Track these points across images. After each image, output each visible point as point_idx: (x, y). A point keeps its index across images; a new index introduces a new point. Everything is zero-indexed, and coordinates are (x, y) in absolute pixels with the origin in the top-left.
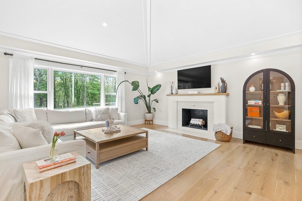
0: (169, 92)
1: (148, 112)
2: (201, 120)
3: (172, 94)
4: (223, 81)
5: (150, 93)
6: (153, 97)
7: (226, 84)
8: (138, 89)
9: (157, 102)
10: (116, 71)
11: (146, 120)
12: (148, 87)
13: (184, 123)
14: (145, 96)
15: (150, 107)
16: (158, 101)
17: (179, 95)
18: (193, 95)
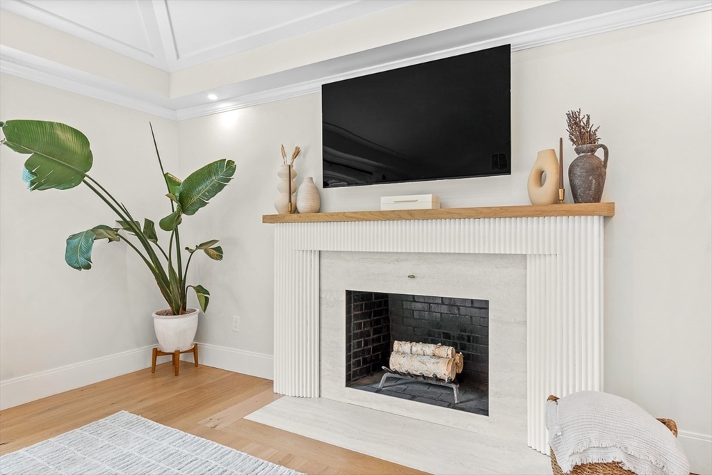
0: (275, 200)
1: (168, 308)
2: (447, 351)
3: (294, 210)
4: (581, 132)
5: (176, 206)
6: (193, 229)
7: (600, 153)
8: (86, 178)
9: (218, 253)
11: (157, 353)
12: (165, 175)
13: (358, 363)
14: (149, 224)
15: (181, 282)
16: (219, 249)
17: (332, 215)
18: (411, 215)
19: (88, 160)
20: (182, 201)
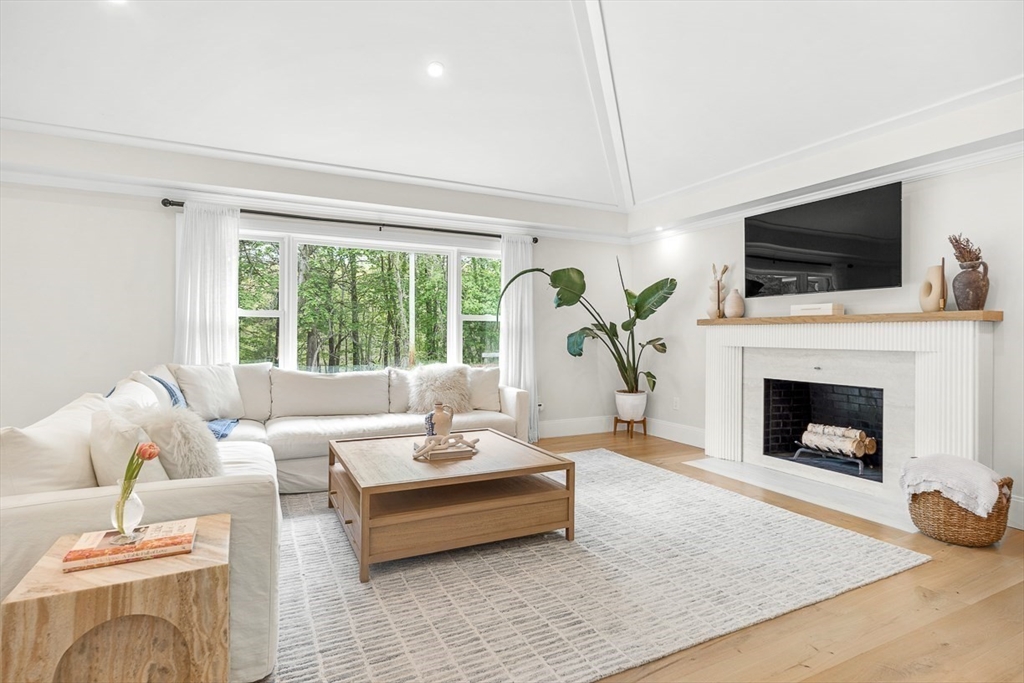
0: (707, 307)
1: (626, 389)
2: (856, 433)
3: (722, 315)
4: (965, 253)
5: (633, 313)
6: (644, 330)
7: (981, 269)
8: (581, 299)
9: (662, 348)
10: (500, 237)
11: (617, 421)
12: (626, 291)
13: (777, 440)
14: (613, 326)
15: (635, 370)
16: (663, 345)
17: (756, 319)
18: (814, 320)
19: (583, 287)
20: (637, 309)
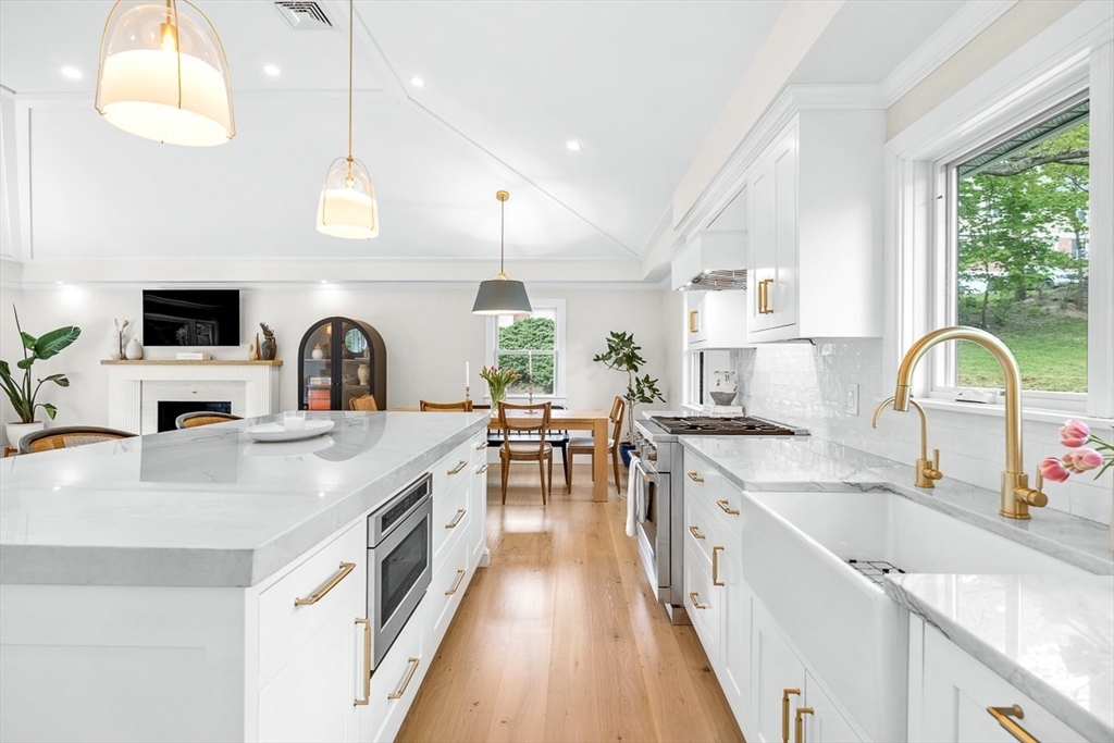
0: (111, 350)
1: (20, 420)
3: (124, 358)
4: (267, 332)
5: (30, 354)
6: (43, 368)
7: (273, 340)
9: (65, 383)
11: (9, 450)
12: (23, 334)
15: (30, 403)
16: (66, 380)
17: (150, 361)
20: (35, 351)
